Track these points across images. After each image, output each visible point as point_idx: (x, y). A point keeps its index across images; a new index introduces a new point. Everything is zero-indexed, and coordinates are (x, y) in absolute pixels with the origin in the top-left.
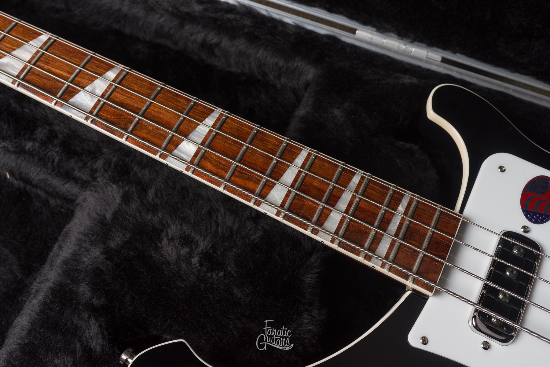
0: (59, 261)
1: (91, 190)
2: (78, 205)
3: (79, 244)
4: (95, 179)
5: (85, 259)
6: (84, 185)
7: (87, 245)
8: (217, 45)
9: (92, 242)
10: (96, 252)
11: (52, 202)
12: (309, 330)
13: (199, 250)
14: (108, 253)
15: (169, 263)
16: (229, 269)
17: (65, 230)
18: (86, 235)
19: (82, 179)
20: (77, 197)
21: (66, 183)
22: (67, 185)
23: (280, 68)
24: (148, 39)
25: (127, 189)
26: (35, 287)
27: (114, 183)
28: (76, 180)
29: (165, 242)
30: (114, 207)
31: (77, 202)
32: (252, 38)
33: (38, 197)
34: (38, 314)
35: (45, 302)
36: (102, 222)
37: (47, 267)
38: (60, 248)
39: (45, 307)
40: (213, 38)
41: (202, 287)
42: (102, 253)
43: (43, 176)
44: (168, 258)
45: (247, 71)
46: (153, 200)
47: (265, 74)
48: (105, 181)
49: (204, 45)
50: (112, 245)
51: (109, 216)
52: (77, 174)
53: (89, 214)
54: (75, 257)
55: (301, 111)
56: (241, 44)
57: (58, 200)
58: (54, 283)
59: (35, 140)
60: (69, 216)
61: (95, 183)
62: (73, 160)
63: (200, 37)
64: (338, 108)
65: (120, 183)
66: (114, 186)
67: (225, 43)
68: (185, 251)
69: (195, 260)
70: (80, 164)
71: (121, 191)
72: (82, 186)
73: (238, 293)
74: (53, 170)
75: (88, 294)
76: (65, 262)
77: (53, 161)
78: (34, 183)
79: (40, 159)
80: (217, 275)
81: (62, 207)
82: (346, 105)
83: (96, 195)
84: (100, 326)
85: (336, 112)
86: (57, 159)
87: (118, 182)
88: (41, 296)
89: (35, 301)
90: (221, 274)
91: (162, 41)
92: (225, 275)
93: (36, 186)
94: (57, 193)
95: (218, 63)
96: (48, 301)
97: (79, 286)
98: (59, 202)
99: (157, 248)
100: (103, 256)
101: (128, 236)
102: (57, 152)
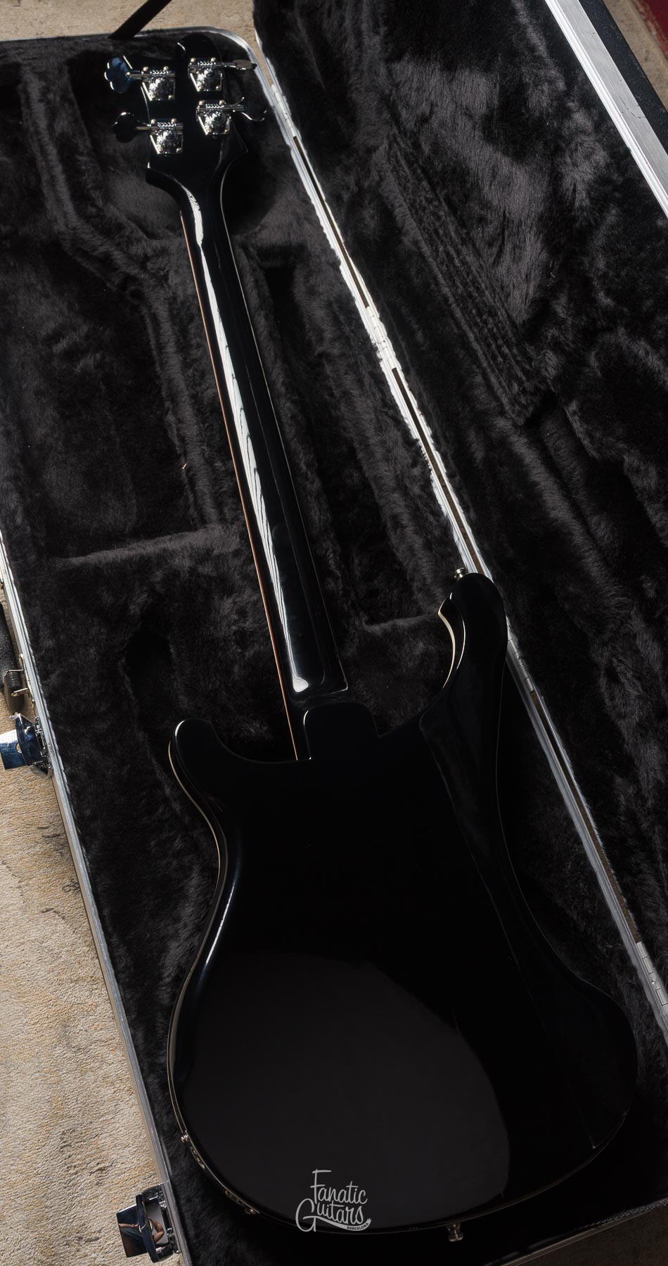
0: (162, 546)
1: (223, 528)
2: (205, 527)
3: (182, 549)
4: (232, 523)
5: (177, 560)
6: (222, 520)
7: (186, 554)
8: (404, 527)
9: (190, 556)
10: (187, 563)
11: (192, 511)
12: (249, 731)
13: (243, 625)
14: (193, 571)
15: (219, 613)
16: (247, 654)
17: (183, 533)
18: (192, 548)
19: (225, 516)
20: (211, 522)
21: (214, 508)
22: (213, 510)
23: (424, 585)
24: (367, 475)
25: (243, 548)
26: (134, 545)
27: (240, 537)
28: (221, 513)
29: (230, 600)
30: (225, 550)
31: (207, 526)
32: (428, 546)
33: (187, 498)
34: (121, 560)
35: (132, 558)
36: (208, 552)
37: (151, 542)
38: (171, 540)
39: (129, 560)
40: (405, 519)
41: (222, 644)
42: (190, 567)
43: (206, 490)
44: (221, 611)
45: (405, 564)
46: (250, 571)
47: (412, 580)
48: (236, 531)
49: (395, 518)
50: (200, 569)
51: (216, 552)
52: (226, 510)
53: (207, 539)
54: (173, 554)
55: (401, 622)
56: (418, 542)
57: (196, 513)
58: (147, 554)
59: (225, 464)
60: (192, 528)
61: (230, 526)
62: (232, 499)
63: (399, 510)
64: (424, 644)
65: (243, 542)
66: (238, 539)
67: (409, 530)
68: (236, 617)
69: (234, 628)
70: (234, 506)
71: (239, 546)
72: (220, 520)
73: (236, 669)
74: (215, 493)
75: (158, 579)
76: (165, 550)
77: (221, 488)
78: (196, 488)
79: (215, 479)
80: (236, 648)
81: (193, 520)
82: (431, 647)
83: (222, 533)
84: (147, 602)
85: (421, 645)
86: (224, 489)
87: (243, 539)
88: (132, 553)
89: (127, 552)
90: (239, 650)
91: (373, 485)
92: (241, 653)
93: (194, 492)
94: (202, 508)
95: (394, 539)
96: (134, 559)
97: (158, 570)
98: (195, 515)
99: (221, 598)
100: (188, 569)
101: (214, 574)
102: (229, 485)
